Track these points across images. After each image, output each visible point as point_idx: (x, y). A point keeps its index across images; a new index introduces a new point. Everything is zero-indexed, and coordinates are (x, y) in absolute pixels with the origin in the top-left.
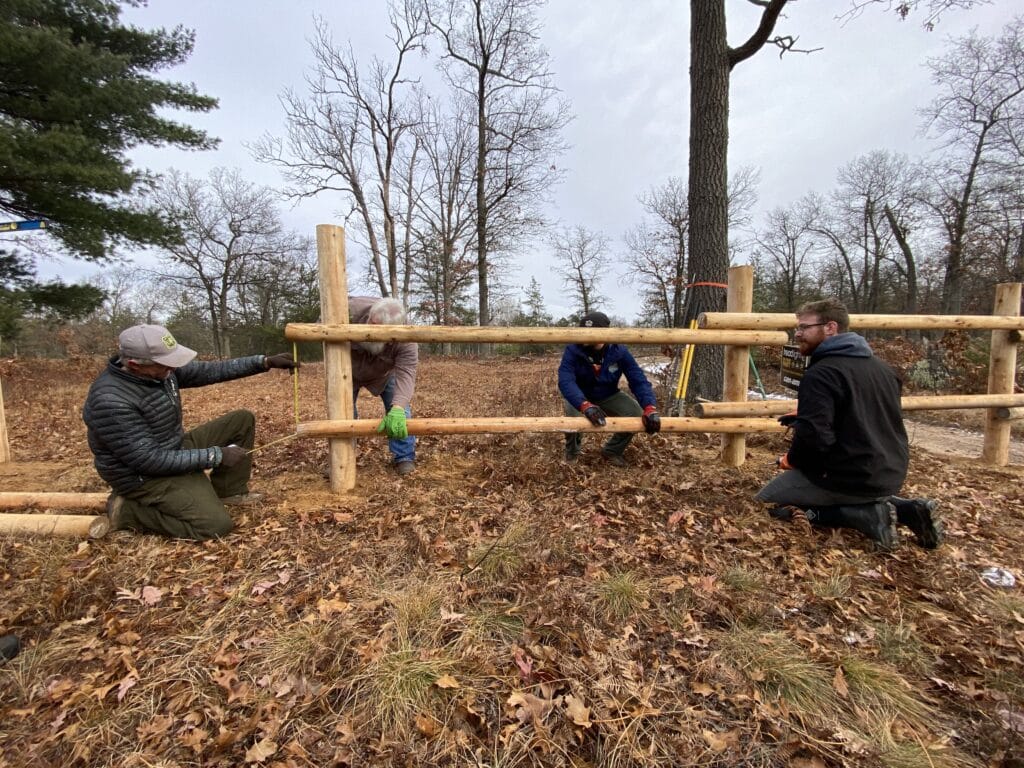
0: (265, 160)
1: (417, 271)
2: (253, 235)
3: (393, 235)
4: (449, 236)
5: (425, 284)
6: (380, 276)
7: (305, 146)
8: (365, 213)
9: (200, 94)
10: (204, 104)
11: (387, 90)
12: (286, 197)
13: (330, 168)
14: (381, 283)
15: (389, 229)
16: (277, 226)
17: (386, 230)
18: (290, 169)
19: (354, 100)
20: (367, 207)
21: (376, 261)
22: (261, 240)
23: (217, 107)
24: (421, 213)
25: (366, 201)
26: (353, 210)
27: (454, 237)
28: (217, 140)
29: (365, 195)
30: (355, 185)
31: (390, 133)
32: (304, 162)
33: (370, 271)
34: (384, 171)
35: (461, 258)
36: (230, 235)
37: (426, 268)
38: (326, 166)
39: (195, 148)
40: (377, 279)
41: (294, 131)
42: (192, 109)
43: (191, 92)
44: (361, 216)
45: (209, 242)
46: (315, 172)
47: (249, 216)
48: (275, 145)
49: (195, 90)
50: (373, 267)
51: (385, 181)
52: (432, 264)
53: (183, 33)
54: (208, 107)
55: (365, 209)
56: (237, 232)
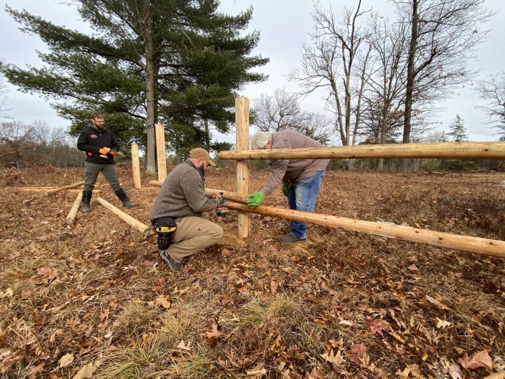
0: (292, 80)
1: (365, 121)
2: (289, 116)
3: (349, 103)
4: (388, 97)
5: (370, 129)
6: (341, 127)
7: (309, 68)
8: (336, 95)
9: (263, 58)
10: (264, 62)
11: (351, 23)
12: (300, 95)
13: (320, 76)
14: (341, 131)
15: (347, 100)
16: (298, 110)
17: (346, 101)
18: (302, 81)
19: (332, 35)
20: (338, 91)
21: (339, 119)
22: (291, 118)
23: (269, 62)
24: (370, 88)
25: (337, 88)
26: (331, 94)
27: (392, 97)
28: (268, 76)
29: (337, 85)
30: (332, 81)
31: (352, 47)
32: (309, 76)
33: (337, 125)
34: (347, 69)
35: (396, 109)
36: (280, 117)
37: (372, 119)
38: (319, 75)
39: (260, 82)
40: (339, 129)
41: (305, 62)
42: (260, 65)
43: (259, 58)
44: (334, 96)
45: (272, 122)
46: (314, 80)
47: (288, 108)
48: (297, 72)
49: (261, 57)
50: (338, 123)
51: (348, 74)
52: (375, 116)
53: (256, 33)
54: (266, 63)
55: (336, 93)
56: (282, 116)
